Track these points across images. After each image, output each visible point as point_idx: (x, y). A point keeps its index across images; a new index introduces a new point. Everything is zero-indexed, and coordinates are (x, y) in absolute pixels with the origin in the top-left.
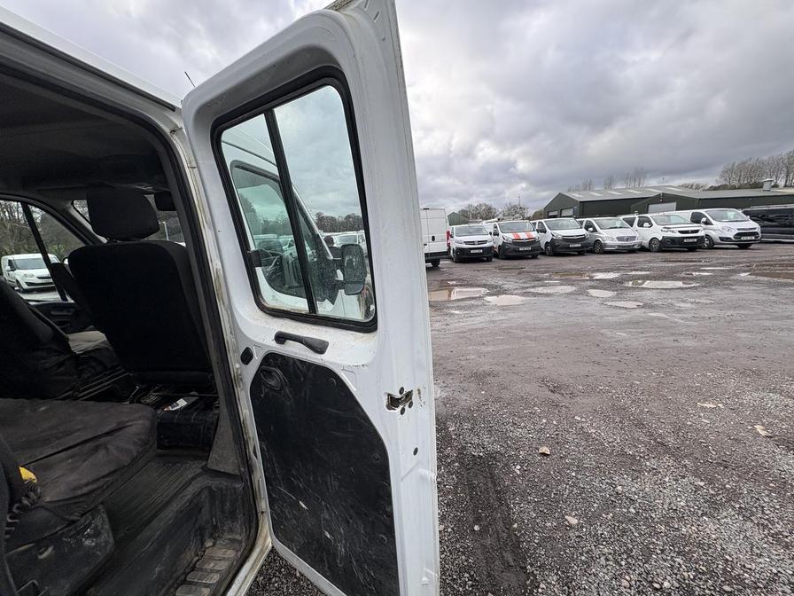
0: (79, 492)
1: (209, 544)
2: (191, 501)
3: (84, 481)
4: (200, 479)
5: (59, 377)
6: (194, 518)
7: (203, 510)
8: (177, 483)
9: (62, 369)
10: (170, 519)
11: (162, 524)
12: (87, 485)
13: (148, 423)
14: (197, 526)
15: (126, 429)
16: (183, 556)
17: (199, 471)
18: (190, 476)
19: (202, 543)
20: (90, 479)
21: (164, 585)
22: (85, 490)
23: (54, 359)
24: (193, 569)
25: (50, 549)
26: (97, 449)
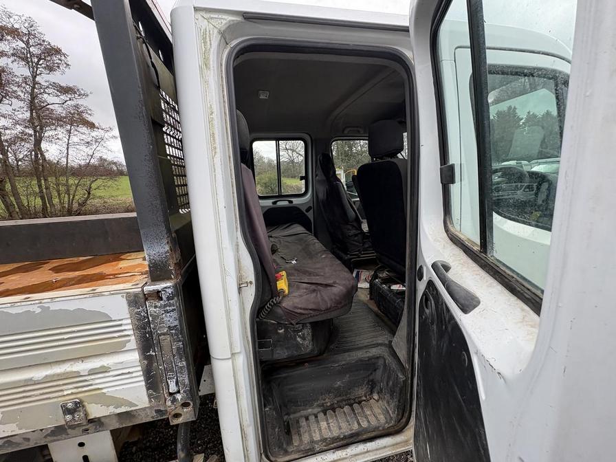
0: (296, 311)
1: (376, 396)
2: (370, 359)
3: (300, 306)
4: (383, 348)
5: (355, 243)
6: (370, 372)
7: (378, 371)
8: (370, 340)
9: (356, 238)
10: (353, 360)
11: (348, 359)
12: (301, 309)
13: (344, 290)
14: (371, 378)
15: (333, 288)
16: (356, 389)
17: (387, 342)
18: (380, 342)
19: (372, 392)
20: (303, 306)
21: (340, 396)
22: (299, 311)
23: (353, 232)
24: (360, 403)
25: (283, 330)
26: (314, 291)
